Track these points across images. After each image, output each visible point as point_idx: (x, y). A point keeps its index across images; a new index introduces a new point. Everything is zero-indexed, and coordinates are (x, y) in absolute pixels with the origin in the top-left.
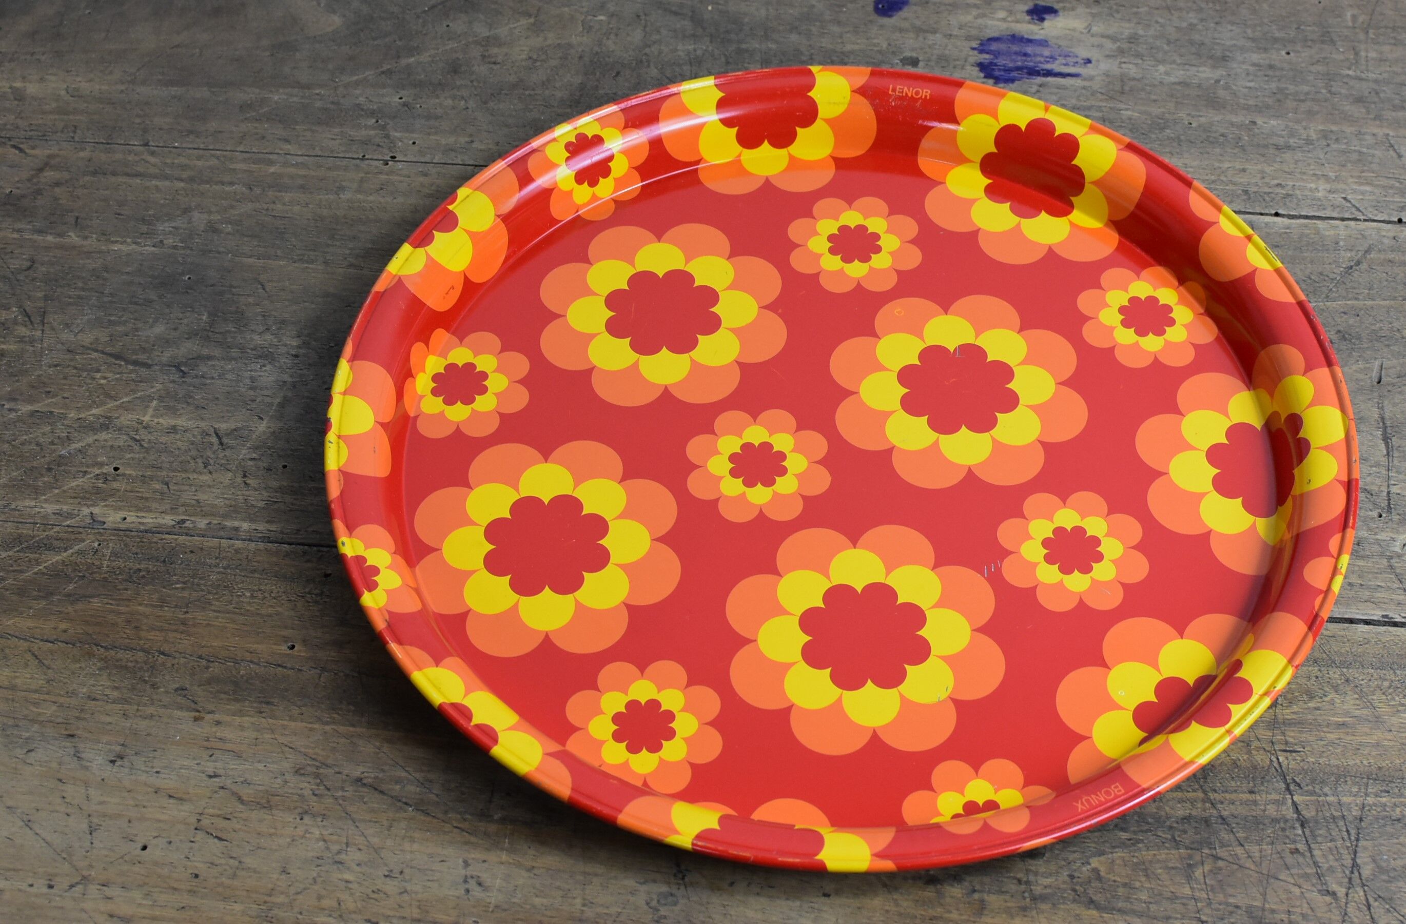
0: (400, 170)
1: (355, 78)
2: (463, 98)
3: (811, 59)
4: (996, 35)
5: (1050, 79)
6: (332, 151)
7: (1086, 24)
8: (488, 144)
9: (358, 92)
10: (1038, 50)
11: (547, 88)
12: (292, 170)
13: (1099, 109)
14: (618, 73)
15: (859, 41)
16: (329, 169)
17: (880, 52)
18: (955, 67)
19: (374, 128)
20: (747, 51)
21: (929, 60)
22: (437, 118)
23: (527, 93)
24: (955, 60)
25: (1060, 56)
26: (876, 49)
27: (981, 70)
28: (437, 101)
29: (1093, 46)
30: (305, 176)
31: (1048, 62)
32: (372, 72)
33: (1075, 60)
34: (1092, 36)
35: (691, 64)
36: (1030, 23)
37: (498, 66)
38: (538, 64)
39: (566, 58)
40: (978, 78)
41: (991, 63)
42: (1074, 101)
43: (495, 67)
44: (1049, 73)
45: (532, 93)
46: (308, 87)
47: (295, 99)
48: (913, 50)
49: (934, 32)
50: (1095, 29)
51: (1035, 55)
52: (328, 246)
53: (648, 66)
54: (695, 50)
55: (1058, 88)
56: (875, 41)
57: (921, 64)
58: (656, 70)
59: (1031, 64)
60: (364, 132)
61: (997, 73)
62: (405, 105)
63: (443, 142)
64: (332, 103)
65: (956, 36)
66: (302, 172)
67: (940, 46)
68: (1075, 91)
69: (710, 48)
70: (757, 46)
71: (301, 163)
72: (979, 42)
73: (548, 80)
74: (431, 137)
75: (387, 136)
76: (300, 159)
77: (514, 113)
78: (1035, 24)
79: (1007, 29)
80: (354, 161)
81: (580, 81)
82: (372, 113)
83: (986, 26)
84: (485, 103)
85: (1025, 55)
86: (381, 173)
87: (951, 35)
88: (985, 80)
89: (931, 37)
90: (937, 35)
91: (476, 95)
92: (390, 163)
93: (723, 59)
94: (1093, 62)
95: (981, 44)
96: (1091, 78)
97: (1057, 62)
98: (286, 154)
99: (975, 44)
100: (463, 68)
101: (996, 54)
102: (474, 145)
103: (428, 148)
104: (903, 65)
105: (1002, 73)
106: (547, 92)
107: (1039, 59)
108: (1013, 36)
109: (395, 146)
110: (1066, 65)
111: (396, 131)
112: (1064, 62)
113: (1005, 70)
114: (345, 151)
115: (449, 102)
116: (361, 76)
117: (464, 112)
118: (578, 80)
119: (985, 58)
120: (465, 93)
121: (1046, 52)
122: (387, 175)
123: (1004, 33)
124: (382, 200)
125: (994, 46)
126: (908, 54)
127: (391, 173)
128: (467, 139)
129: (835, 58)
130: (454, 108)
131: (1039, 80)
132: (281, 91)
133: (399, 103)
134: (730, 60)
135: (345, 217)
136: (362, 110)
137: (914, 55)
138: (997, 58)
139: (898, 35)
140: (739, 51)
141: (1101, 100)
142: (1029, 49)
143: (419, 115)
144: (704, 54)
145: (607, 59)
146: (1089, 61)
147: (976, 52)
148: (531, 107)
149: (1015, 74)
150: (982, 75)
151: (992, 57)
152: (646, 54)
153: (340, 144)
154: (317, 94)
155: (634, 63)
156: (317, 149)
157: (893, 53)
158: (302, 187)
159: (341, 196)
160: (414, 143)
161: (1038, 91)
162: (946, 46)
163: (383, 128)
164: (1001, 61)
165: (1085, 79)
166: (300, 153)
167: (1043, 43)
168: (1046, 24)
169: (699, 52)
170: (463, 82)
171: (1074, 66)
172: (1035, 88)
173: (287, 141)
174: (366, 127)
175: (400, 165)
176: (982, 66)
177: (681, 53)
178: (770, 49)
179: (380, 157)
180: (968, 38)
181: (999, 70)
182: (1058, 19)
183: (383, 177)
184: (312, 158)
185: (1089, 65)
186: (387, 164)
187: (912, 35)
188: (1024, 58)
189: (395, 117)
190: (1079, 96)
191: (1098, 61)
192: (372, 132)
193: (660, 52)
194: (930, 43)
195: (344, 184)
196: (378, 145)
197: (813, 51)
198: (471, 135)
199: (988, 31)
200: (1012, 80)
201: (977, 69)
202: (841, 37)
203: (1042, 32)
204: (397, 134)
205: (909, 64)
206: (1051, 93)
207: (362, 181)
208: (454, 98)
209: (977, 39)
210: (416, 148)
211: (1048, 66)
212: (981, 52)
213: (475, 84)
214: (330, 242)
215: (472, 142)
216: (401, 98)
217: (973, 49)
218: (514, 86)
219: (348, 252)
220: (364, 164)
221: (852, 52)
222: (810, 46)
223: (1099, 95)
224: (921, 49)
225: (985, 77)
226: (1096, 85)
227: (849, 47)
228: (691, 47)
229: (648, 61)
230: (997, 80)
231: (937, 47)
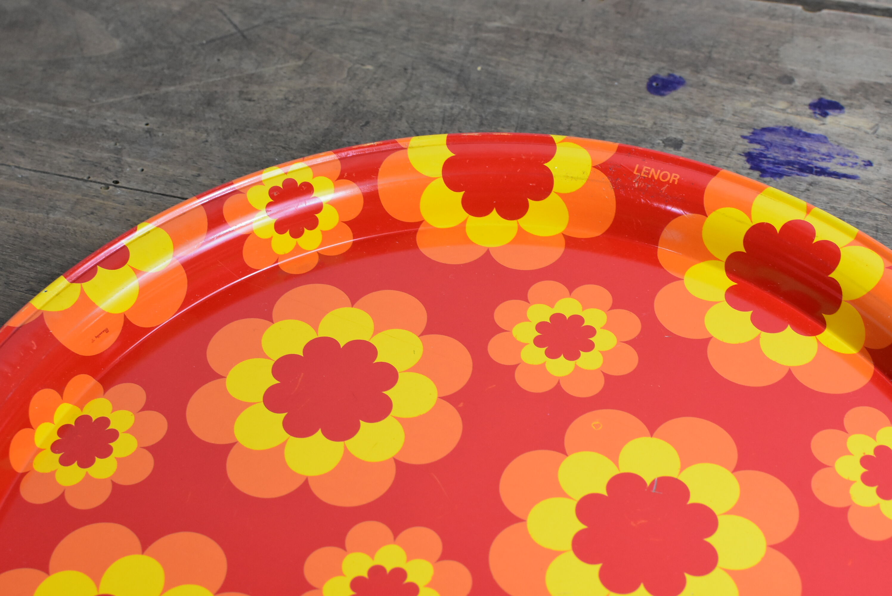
0: (118, 196)
1: (111, 100)
2: (206, 131)
3: (569, 129)
4: (771, 125)
5: (822, 178)
6: (60, 169)
7: (872, 124)
8: (213, 179)
9: (109, 114)
10: (815, 145)
11: (292, 131)
12: (15, 184)
13: (874, 217)
14: (367, 123)
15: (623, 117)
16: (50, 187)
17: (643, 130)
18: (720, 154)
19: (109, 150)
20: (504, 114)
21: (694, 144)
22: (174, 147)
23: (271, 132)
24: (722, 147)
25: (838, 154)
26: (639, 126)
27: (748, 161)
28: (181, 131)
29: (877, 148)
30: (24, 191)
31: (823, 159)
32: (129, 97)
33: (854, 161)
34: (878, 137)
35: (443, 122)
36: (810, 117)
37: (252, 103)
38: (292, 105)
39: (321, 103)
40: (743, 168)
41: (761, 155)
42: (845, 205)
43: (248, 103)
44: (823, 172)
45: (275, 133)
46: (64, 104)
47: (48, 114)
48: (679, 131)
49: (706, 115)
50: (881, 130)
51: (811, 151)
52: (17, 266)
53: (400, 119)
54: (452, 108)
55: (830, 189)
56: (640, 118)
57: (684, 147)
58: (406, 124)
59: (805, 160)
60: (98, 154)
61: (765, 166)
62: (148, 131)
63: (171, 172)
64: (81, 122)
65: (729, 122)
66: (23, 187)
67: (709, 130)
68: (849, 194)
69: (468, 108)
70: (517, 110)
71: (27, 178)
72: (751, 131)
73: (296, 123)
74: (161, 166)
75: (118, 161)
76: (27, 174)
77: (250, 152)
78: (817, 118)
79: (785, 120)
80: (77, 182)
81: (326, 127)
82: (114, 136)
83: (762, 116)
84: (226, 138)
85: (800, 149)
86: (98, 197)
87: (722, 121)
88: (751, 171)
89: (700, 120)
90: (709, 120)
91: (219, 129)
92: (111, 187)
93: (478, 121)
94: (875, 165)
95: (754, 133)
96: (869, 182)
97: (834, 161)
98: (16, 167)
99: (746, 132)
100: (217, 102)
101: (769, 145)
102: (201, 179)
103: (154, 177)
104: (665, 146)
105: (771, 166)
106: (290, 134)
107: (814, 155)
108: (790, 129)
109: (122, 171)
110: (843, 165)
111: (129, 156)
112: (842, 161)
113: (774, 163)
114: (73, 171)
115: (192, 133)
116: (118, 99)
117: (202, 145)
118: (326, 125)
119: (756, 148)
120: (210, 126)
121: (824, 149)
122: (103, 199)
123: (779, 124)
124: (88, 225)
125: (767, 137)
126: (673, 135)
127: (109, 197)
128: (195, 173)
129: (593, 131)
130: (194, 139)
131: (810, 178)
132: (38, 104)
133: (143, 129)
134: (485, 122)
135: (45, 238)
136: (106, 131)
137: (679, 137)
138: (767, 148)
139: (666, 114)
140: (497, 114)
141: (877, 208)
142: (805, 144)
143: (158, 143)
144: (459, 113)
145: (361, 108)
146: (869, 164)
147: (746, 141)
148: (269, 147)
149: (784, 169)
150: (748, 166)
151: (763, 148)
152: (401, 107)
153: (71, 164)
154: (70, 112)
155: (387, 114)
156: (47, 165)
157: (657, 133)
158: (17, 202)
159: (51, 216)
160: (143, 170)
161: (808, 190)
162: (716, 131)
163: (118, 151)
164: (773, 153)
165: (862, 183)
166: (29, 167)
167: (822, 139)
168: (829, 119)
169: (455, 111)
170: (212, 115)
171: (852, 167)
172: (804, 186)
173: (22, 154)
174: (103, 149)
175: (119, 191)
176: (750, 157)
177: (437, 110)
178: (529, 116)
179: (104, 181)
180: (741, 126)
181: (768, 162)
182: (843, 116)
183: (98, 201)
184: (38, 174)
185: (869, 168)
186: (108, 188)
187: (681, 116)
188: (798, 153)
189: (133, 142)
190: (853, 200)
191: (880, 164)
192: (105, 155)
193: (417, 106)
194: (699, 126)
195: (58, 203)
196: (107, 169)
197: (572, 122)
198: (200, 169)
199: (764, 120)
200: (780, 175)
201: (744, 158)
202: (606, 111)
203: (822, 127)
204: (129, 160)
205: (670, 146)
206: (820, 193)
207: (77, 202)
208: (197, 130)
209: (750, 128)
210: (142, 176)
211: (823, 164)
212: (752, 141)
213: (224, 118)
214: (20, 262)
215: (199, 175)
216: (147, 124)
217: (744, 137)
218: (261, 125)
219: (33, 275)
220: (84, 186)
221: (614, 127)
222: (571, 116)
223: (875, 201)
224: (688, 131)
225: (751, 168)
226: (873, 190)
227: (611, 122)
228: (448, 105)
229: (401, 115)
230: (764, 173)
231: (705, 131)
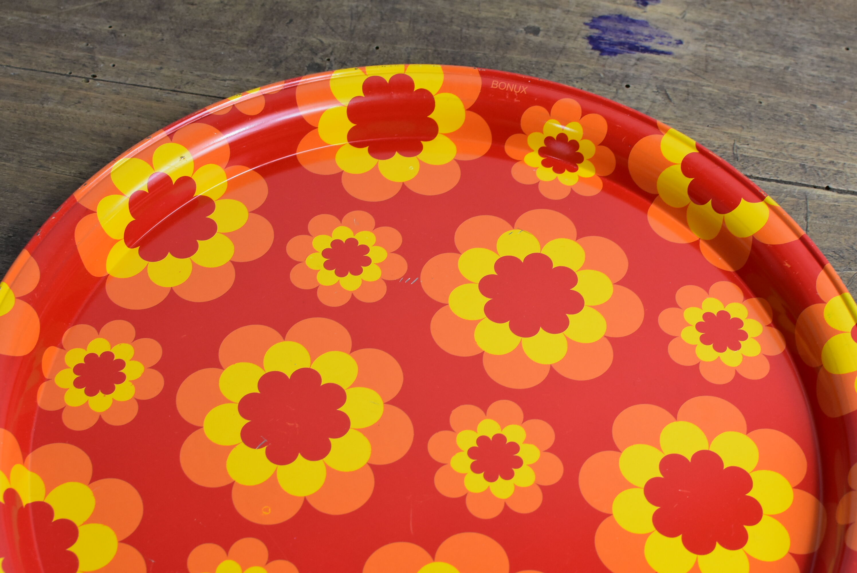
0: (98, 87)
1: (77, 7)
2: (161, 31)
3: (452, 22)
4: (606, 14)
5: (646, 55)
6: (45, 67)
7: (681, 11)
8: (174, 71)
9: (77, 19)
10: (640, 29)
11: (231, 29)
12: (9, 80)
13: (685, 83)
14: (291, 21)
15: (492, 10)
16: (40, 82)
17: (509, 20)
18: (569, 38)
19: (82, 50)
20: (399, 10)
21: (548, 31)
22: (136, 46)
23: (214, 31)
24: (570, 32)
25: (657, 36)
26: (505, 17)
27: (590, 43)
28: (139, 31)
29: (685, 30)
30: (18, 86)
31: (646, 40)
32: (92, 4)
33: (669, 40)
34: (686, 21)
35: (352, 18)
36: (635, 6)
37: (195, 7)
38: (227, 7)
39: (251, 5)
40: (587, 48)
41: (600, 38)
42: (665, 75)
43: (191, 7)
44: (646, 50)
45: (218, 31)
46: (37, 11)
47: (25, 21)
48: (536, 21)
49: (555, 7)
50: (688, 16)
51: (637, 34)
52: (25, 147)
53: (317, 17)
54: (357, 7)
55: (653, 63)
56: (506, 11)
57: (541, 33)
58: (322, 21)
59: (632, 41)
60: (74, 53)
61: (603, 46)
62: (113, 33)
63: (138, 66)
64: (54, 26)
65: (573, 12)
66: (17, 83)
67: (559, 19)
68: (667, 66)
69: (370, 6)
70: (408, 7)
71: (18, 75)
72: (591, 19)
73: (233, 22)
74: (129, 62)
75: (93, 58)
76: (18, 72)
77: (200, 47)
78: (640, 7)
79: (616, 9)
80: (61, 77)
81: (258, 25)
82: (85, 38)
83: (599, 6)
84: (178, 36)
85: (628, 32)
86: (81, 89)
87: (568, 11)
88: (593, 51)
89: (552, 11)
90: (558, 11)
91: (172, 29)
92: (91, 81)
93: (379, 16)
94: (684, 44)
95: (593, 21)
96: (680, 57)
97: (654, 41)
98: (7, 66)
99: (587, 20)
100: (165, 7)
101: (605, 30)
102: (163, 71)
103: (125, 71)
104: (527, 33)
105: (607, 46)
106: (230, 32)
107: (639, 37)
108: (620, 16)
109: (97, 67)
110: (661, 44)
111: (101, 54)
112: (660, 41)
113: (610, 44)
114: (56, 68)
115: (149, 34)
116: (82, 6)
117: (160, 43)
118: (258, 23)
119: (595, 32)
120: (164, 27)
121: (646, 32)
122: (86, 90)
123: (612, 13)
124: (78, 112)
125: (604, 23)
126: (532, 24)
127: (90, 89)
128: (158, 66)
129: (470, 23)
130: (152, 38)
131: (638, 55)
132: (15, 13)
133: (108, 31)
134: (385, 17)
135: (44, 124)
136: (77, 34)
137: (537, 25)
138: (604, 33)
139: (525, 7)
140: (394, 10)
141: (687, 76)
142: (632, 28)
143: (122, 42)
144: (363, 11)
145: (284, 8)
146: (680, 42)
147: (587, 27)
148: (215, 43)
149: (618, 48)
150: (590, 47)
151: (600, 32)
152: (316, 7)
153: (53, 62)
154: (43, 18)
155: (306, 13)
156: (34, 64)
157: (520, 22)
158: (15, 95)
159: (45, 105)
160: (114, 66)
161: (636, 64)
162: (564, 20)
163: (91, 50)
164: (609, 36)
165: (676, 57)
166: (18, 66)
167: (644, 24)
168: (649, 8)
169: (360, 9)
170: (163, 18)
171: (668, 45)
172: (633, 61)
173: (11, 55)
174: (78, 49)
175: (98, 84)
176: (591, 40)
177: (345, 8)
178: (419, 11)
179: (84, 75)
180: (583, 15)
181: (606, 44)
182: (659, 5)
183: (82, 92)
184: (27, 72)
185: (680, 46)
186: (88, 81)
187: (536, 8)
188: (627, 35)
189: (102, 43)
190: (669, 71)
191: (688, 43)
192: (81, 54)
193: (329, 6)
194: (551, 16)
195: (49, 95)
196: (84, 65)
197: (453, 15)
198: (161, 63)
199: (600, 10)
200: (615, 53)
201: (587, 41)
202: (478, 5)
203: (644, 14)
204: (102, 57)
205: (530, 33)
206: (645, 67)
207: (65, 94)
208: (153, 30)
209: (590, 16)
210: (114, 70)
211: (646, 44)
212: (592, 27)
213: (173, 20)
214: (27, 145)
215: (161, 68)
216: (110, 27)
217: (586, 24)
218: (205, 24)
219: (40, 154)
220: (69, 80)
221: (486, 19)
222: (452, 11)
223: (686, 72)
224: (543, 20)
225: (593, 49)
226: (684, 63)
227: (484, 14)
228: (354, 4)
229: (317, 13)
230: (603, 52)
231: (556, 20)
